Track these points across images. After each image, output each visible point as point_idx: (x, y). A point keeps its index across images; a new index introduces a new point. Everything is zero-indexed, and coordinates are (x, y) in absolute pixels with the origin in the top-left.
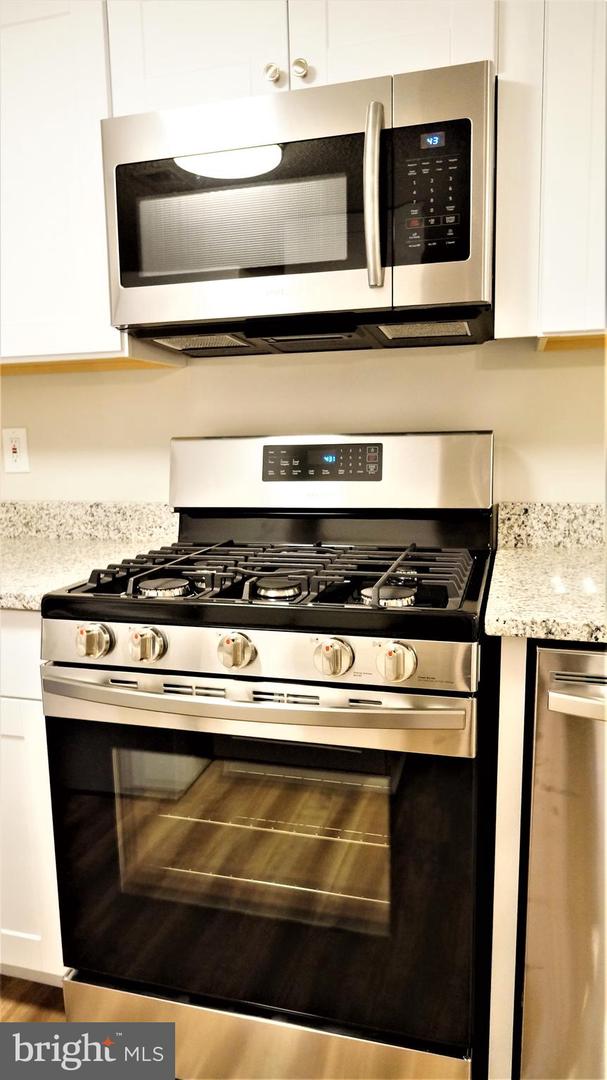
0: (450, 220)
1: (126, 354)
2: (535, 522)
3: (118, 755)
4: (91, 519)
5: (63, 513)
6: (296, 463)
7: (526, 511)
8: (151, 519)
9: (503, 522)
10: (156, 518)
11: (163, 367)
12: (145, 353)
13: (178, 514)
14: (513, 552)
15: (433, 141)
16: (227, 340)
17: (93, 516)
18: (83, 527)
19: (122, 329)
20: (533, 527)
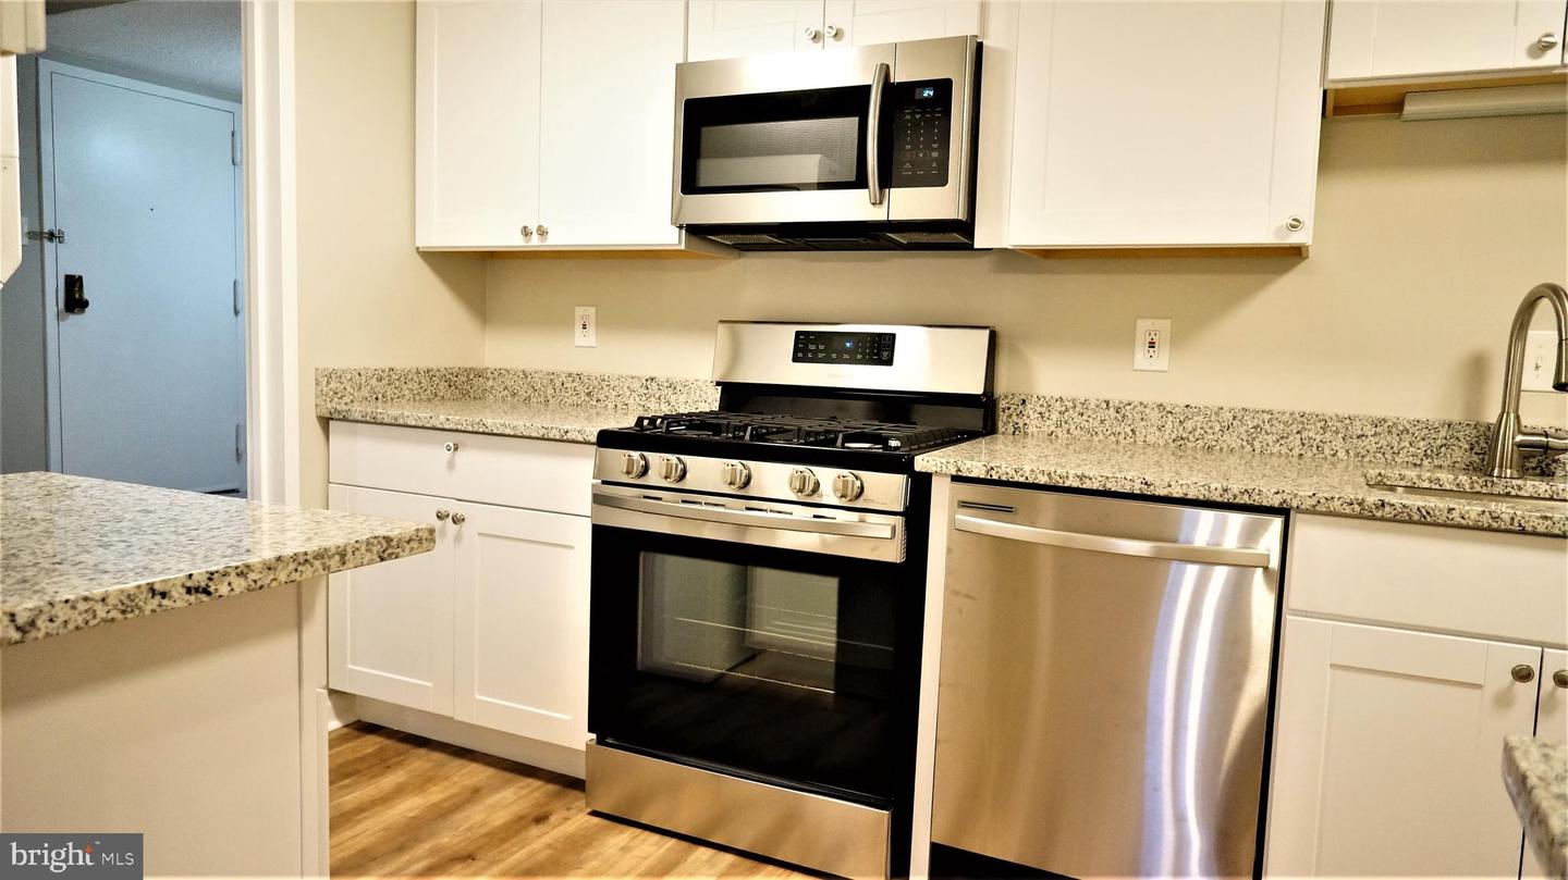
0: (935, 154)
1: (683, 247)
2: (1031, 412)
3: (644, 558)
4: (646, 391)
5: (621, 385)
6: (821, 347)
7: (1024, 401)
9: (1004, 411)
10: (702, 393)
11: (714, 258)
12: (700, 247)
13: (720, 388)
14: (1011, 437)
15: (928, 93)
16: (766, 238)
17: (647, 389)
18: (637, 398)
19: (681, 227)
20: (1028, 417)
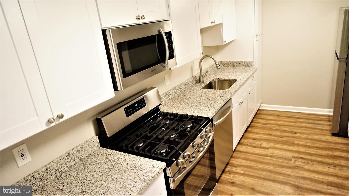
5: (56, 165)
6: (131, 109)
8: (88, 148)
10: (89, 146)
15: (167, 35)
17: (68, 159)
